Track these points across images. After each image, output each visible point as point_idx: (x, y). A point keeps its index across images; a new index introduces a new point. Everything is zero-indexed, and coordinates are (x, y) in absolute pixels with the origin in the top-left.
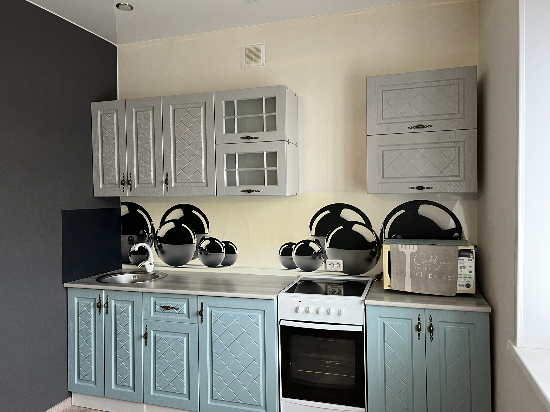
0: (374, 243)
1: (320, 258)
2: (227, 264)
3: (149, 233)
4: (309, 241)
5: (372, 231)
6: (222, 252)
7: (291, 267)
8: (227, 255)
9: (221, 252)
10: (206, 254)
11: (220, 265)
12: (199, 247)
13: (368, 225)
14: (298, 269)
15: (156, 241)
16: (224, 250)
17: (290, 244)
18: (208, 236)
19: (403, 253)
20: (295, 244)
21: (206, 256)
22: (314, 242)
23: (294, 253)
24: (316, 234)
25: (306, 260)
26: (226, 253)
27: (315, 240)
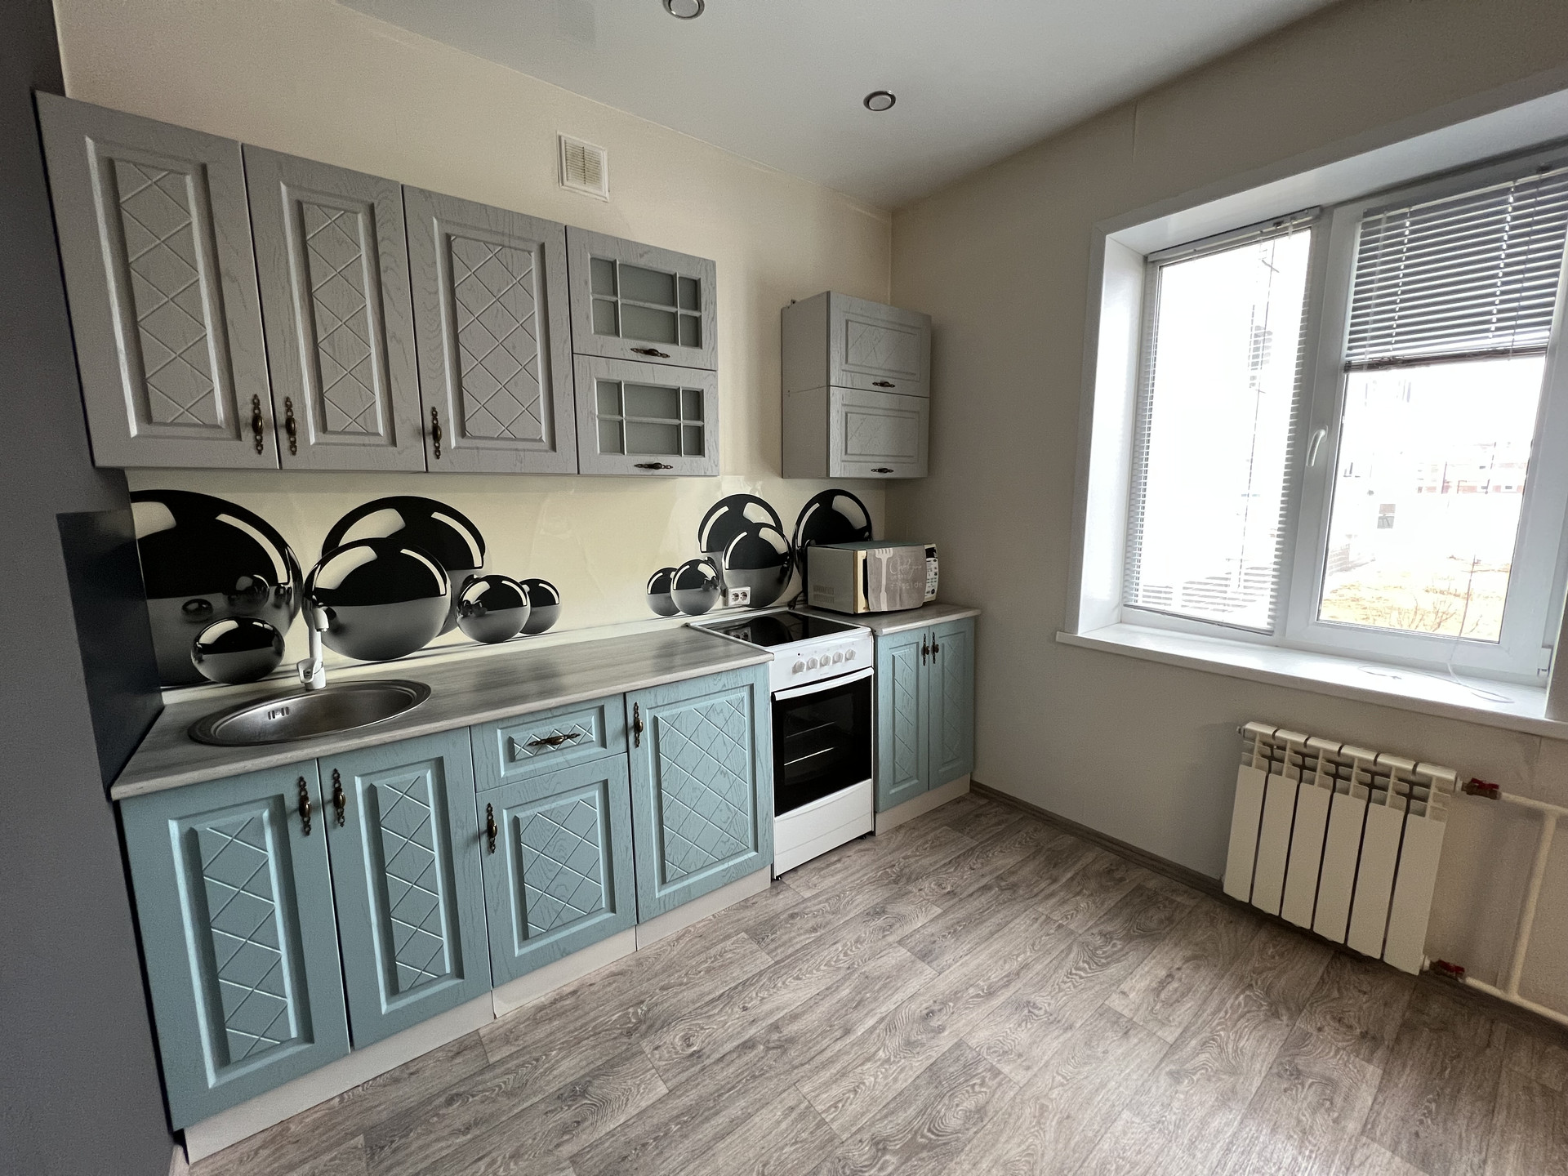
0: (785, 554)
1: (715, 588)
2: (535, 629)
3: (279, 582)
4: (697, 562)
5: (783, 536)
6: (523, 606)
7: (668, 611)
8: (535, 609)
9: (521, 605)
10: (481, 615)
11: (519, 634)
12: (458, 602)
13: (778, 528)
14: (681, 613)
15: (309, 602)
16: (526, 601)
17: (666, 572)
18: (484, 572)
20: (674, 570)
21: (480, 621)
22: (705, 562)
23: (673, 586)
24: (710, 549)
25: (693, 595)
26: (532, 606)
27: (706, 559)
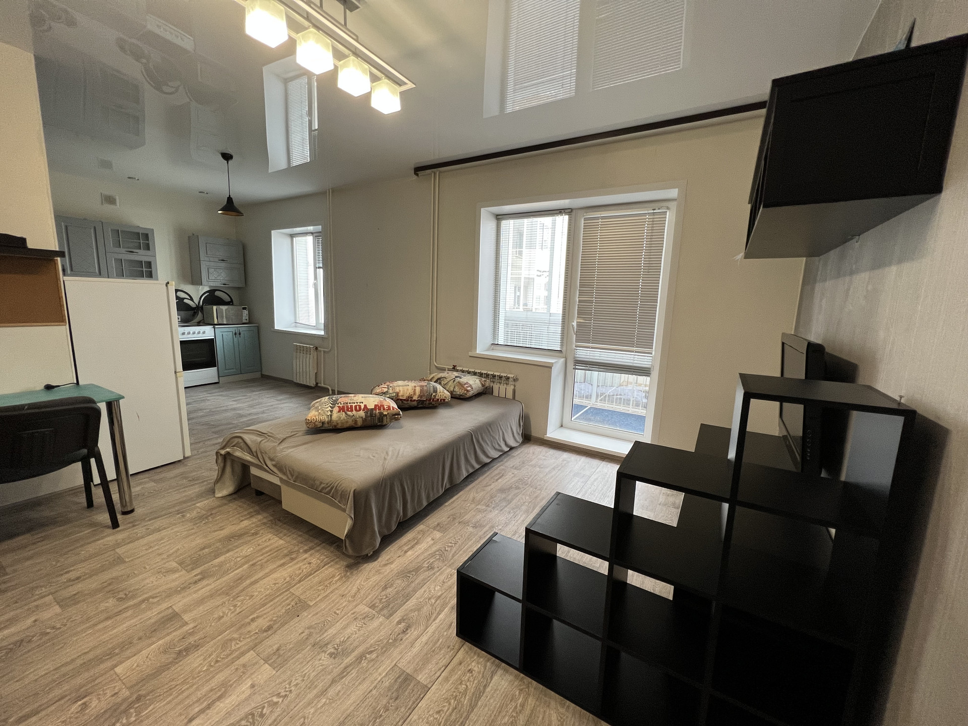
0: (195, 308)
5: (194, 302)
19: (222, 309)
